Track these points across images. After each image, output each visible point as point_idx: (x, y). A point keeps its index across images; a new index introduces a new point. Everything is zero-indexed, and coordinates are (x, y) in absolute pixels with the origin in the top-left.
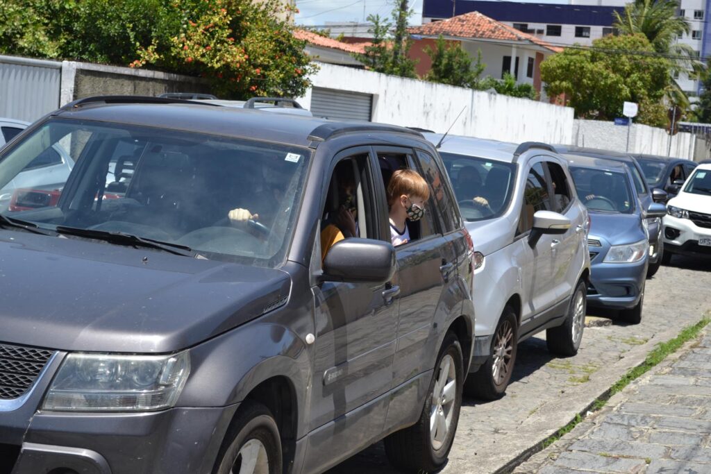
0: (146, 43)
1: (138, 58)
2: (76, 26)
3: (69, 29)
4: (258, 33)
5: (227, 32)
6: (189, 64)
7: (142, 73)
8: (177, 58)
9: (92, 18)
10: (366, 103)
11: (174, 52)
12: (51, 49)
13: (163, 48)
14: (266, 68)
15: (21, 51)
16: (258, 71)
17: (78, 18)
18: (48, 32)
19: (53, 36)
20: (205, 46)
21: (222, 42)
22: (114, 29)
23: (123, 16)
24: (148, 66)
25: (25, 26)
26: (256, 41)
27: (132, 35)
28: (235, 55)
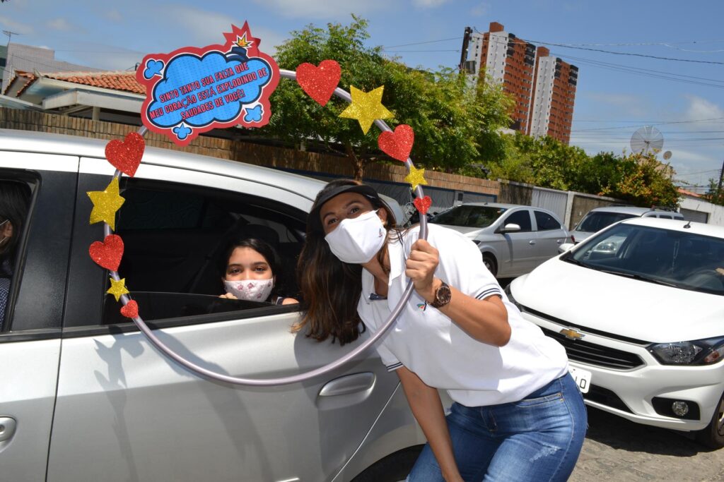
0: (605, 185)
1: (602, 191)
2: (576, 178)
3: (572, 179)
4: (657, 183)
5: (643, 181)
6: (624, 194)
7: (603, 198)
8: (619, 192)
9: (583, 175)
10: (705, 216)
11: (618, 190)
12: (564, 187)
13: (613, 187)
14: (659, 197)
15: (552, 187)
16: (656, 199)
17: (576, 175)
18: (564, 181)
19: (566, 182)
20: (632, 187)
21: (640, 186)
22: (591, 179)
23: (596, 174)
24: (606, 195)
25: (555, 178)
26: (655, 185)
27: (599, 182)
28: (646, 191)
